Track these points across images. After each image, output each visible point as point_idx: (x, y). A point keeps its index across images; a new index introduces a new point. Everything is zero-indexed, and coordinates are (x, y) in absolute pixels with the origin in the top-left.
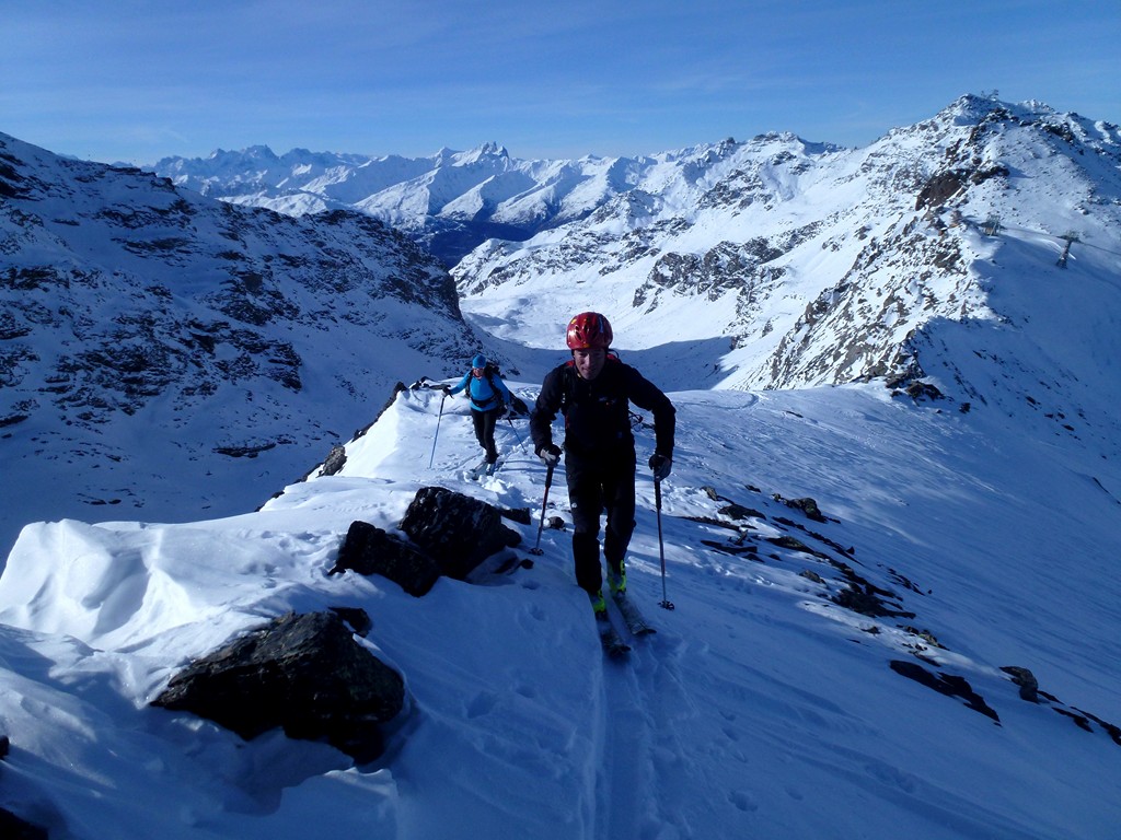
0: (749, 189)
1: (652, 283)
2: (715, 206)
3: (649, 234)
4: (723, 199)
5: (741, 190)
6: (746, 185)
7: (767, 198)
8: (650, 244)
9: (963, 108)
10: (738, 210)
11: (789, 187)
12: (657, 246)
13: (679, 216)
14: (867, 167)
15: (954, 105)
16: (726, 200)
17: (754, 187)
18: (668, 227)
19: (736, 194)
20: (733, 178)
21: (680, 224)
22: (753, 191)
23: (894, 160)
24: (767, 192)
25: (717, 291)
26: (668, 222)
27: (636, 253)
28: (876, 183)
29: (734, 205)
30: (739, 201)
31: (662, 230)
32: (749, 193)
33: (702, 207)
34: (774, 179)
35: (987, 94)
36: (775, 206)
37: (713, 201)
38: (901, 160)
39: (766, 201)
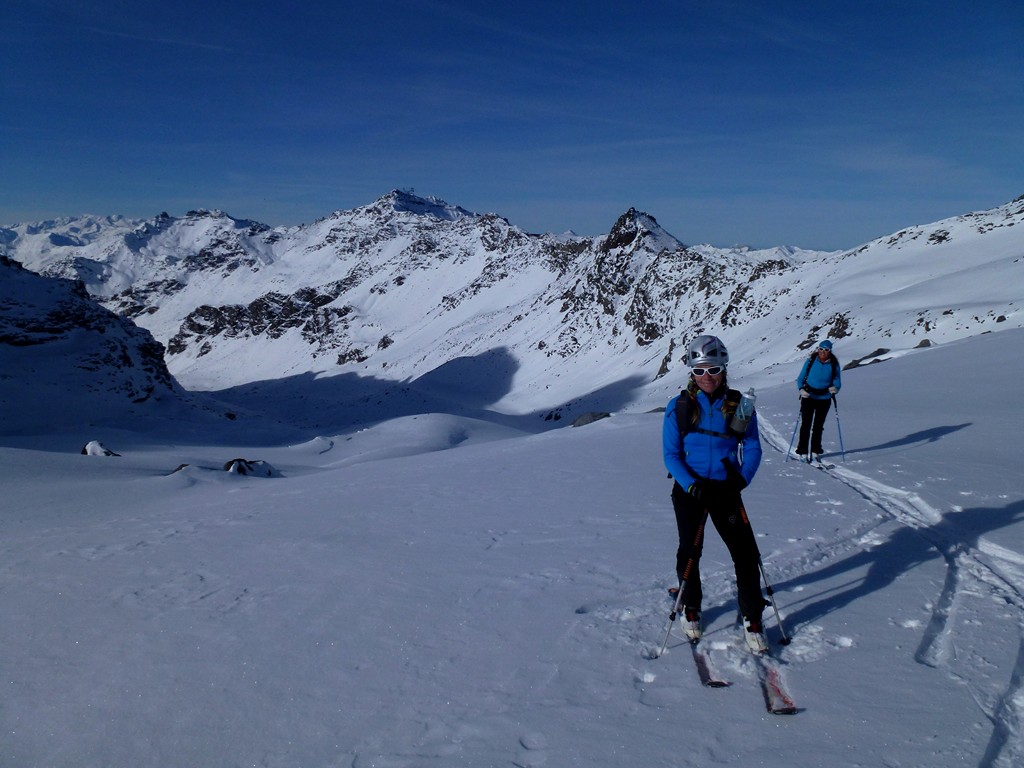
0: (232, 255)
1: (188, 332)
2: (202, 269)
3: (143, 295)
4: (210, 264)
5: (226, 255)
6: (229, 252)
7: (252, 262)
8: (145, 303)
9: (395, 199)
10: (226, 272)
11: (266, 254)
12: (153, 305)
13: (170, 278)
14: (331, 239)
15: (389, 197)
16: (213, 265)
17: (237, 253)
18: (161, 288)
19: (221, 259)
20: (215, 246)
21: (172, 284)
22: (237, 257)
23: (354, 234)
24: (250, 257)
25: (278, 330)
26: (160, 283)
27: (132, 312)
28: (344, 250)
29: (221, 268)
30: (225, 265)
31: (155, 290)
32: (233, 258)
33: (191, 270)
34: (252, 247)
35: (407, 190)
36: (261, 269)
37: (199, 265)
38: (360, 234)
39: (251, 265)
